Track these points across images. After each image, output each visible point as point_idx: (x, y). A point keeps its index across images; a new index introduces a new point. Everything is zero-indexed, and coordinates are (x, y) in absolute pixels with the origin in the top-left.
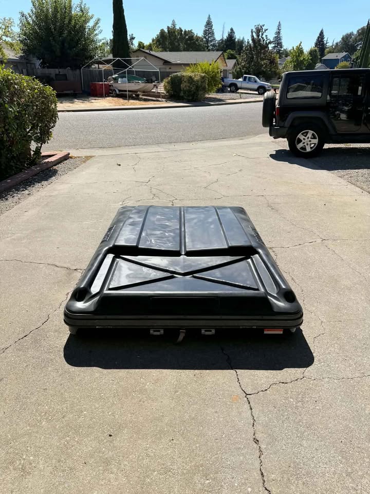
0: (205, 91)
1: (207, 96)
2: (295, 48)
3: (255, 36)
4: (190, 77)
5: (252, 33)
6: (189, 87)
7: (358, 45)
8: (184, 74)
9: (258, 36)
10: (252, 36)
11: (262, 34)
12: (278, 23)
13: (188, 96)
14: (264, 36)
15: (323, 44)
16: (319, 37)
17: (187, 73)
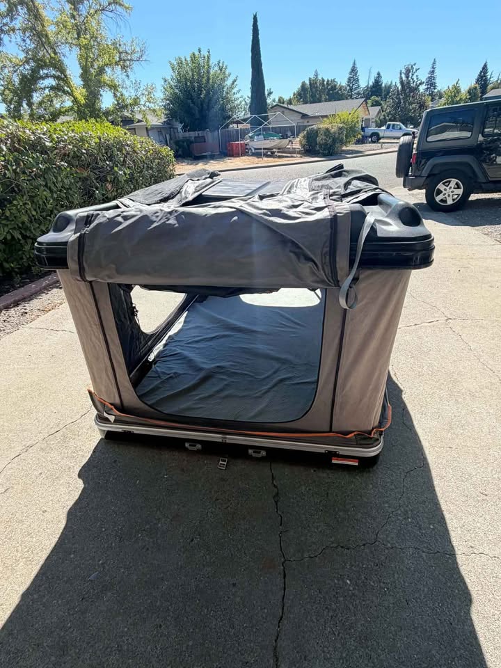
0: (342, 143)
1: (344, 148)
2: (451, 87)
3: (404, 78)
4: (327, 129)
5: (401, 74)
6: (325, 140)
8: (321, 126)
9: (407, 77)
10: (401, 78)
11: (413, 75)
12: (433, 61)
13: (325, 149)
14: (415, 77)
15: (486, 80)
16: (481, 72)
17: (323, 125)
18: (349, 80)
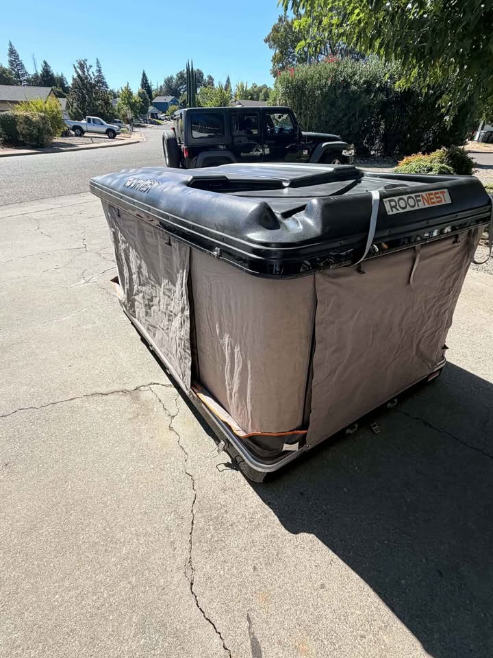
0: (52, 135)
1: (55, 141)
2: (123, 89)
3: (80, 72)
4: (27, 117)
5: (75, 68)
6: (28, 129)
7: (180, 89)
8: (17, 113)
9: (84, 72)
10: (77, 72)
11: (88, 71)
12: (96, 60)
13: (31, 140)
14: (90, 73)
15: (149, 87)
16: (143, 79)
17: (20, 112)
18: (11, 62)
